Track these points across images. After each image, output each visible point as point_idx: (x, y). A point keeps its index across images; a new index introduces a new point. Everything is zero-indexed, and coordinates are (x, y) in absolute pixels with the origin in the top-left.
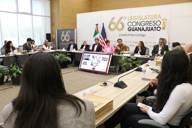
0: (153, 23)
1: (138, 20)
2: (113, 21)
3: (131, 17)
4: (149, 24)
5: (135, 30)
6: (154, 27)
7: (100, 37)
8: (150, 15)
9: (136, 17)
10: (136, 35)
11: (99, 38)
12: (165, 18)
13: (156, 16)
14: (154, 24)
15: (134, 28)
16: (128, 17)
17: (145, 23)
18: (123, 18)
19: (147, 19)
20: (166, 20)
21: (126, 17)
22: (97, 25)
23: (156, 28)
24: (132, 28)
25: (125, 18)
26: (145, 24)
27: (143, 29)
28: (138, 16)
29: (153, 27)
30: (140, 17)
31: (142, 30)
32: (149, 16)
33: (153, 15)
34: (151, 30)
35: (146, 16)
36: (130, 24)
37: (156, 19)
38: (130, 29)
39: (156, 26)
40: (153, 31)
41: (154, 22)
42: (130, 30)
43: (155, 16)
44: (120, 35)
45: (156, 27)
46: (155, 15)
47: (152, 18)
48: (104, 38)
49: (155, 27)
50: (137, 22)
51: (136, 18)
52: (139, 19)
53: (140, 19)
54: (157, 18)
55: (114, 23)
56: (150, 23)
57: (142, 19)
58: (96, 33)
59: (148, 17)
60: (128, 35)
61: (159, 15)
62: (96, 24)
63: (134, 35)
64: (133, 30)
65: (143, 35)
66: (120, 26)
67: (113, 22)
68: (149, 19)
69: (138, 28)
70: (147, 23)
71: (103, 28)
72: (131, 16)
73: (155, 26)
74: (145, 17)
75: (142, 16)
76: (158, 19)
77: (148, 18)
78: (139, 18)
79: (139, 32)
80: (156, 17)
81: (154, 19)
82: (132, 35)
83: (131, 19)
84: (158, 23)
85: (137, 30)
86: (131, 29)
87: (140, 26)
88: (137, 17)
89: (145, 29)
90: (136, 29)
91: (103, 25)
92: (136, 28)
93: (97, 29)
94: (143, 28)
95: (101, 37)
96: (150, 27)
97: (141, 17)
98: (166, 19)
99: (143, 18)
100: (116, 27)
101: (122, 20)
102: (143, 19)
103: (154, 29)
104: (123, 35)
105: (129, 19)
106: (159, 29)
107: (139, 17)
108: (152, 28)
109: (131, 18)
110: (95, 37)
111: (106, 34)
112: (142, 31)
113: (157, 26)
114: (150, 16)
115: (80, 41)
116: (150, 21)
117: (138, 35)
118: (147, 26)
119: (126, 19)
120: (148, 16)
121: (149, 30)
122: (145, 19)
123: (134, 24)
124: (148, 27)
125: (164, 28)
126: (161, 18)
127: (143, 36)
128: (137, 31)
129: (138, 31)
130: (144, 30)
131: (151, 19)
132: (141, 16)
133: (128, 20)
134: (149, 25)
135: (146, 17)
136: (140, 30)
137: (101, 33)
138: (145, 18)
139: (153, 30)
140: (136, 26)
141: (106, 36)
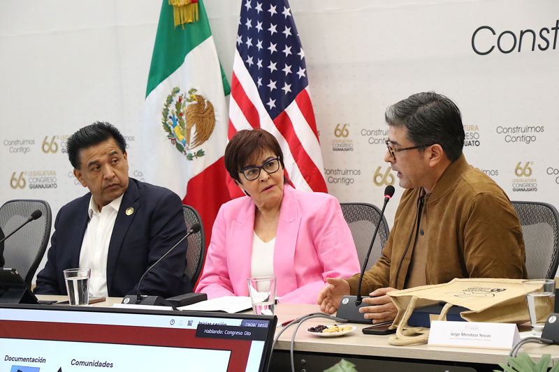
7: (233, 89)
11: (215, 95)
44: (484, 41)
48: (283, 101)
95: (237, 84)
104: (517, 45)
110: (164, 88)
111: (295, 42)
137: (242, 31)
141: (301, 73)
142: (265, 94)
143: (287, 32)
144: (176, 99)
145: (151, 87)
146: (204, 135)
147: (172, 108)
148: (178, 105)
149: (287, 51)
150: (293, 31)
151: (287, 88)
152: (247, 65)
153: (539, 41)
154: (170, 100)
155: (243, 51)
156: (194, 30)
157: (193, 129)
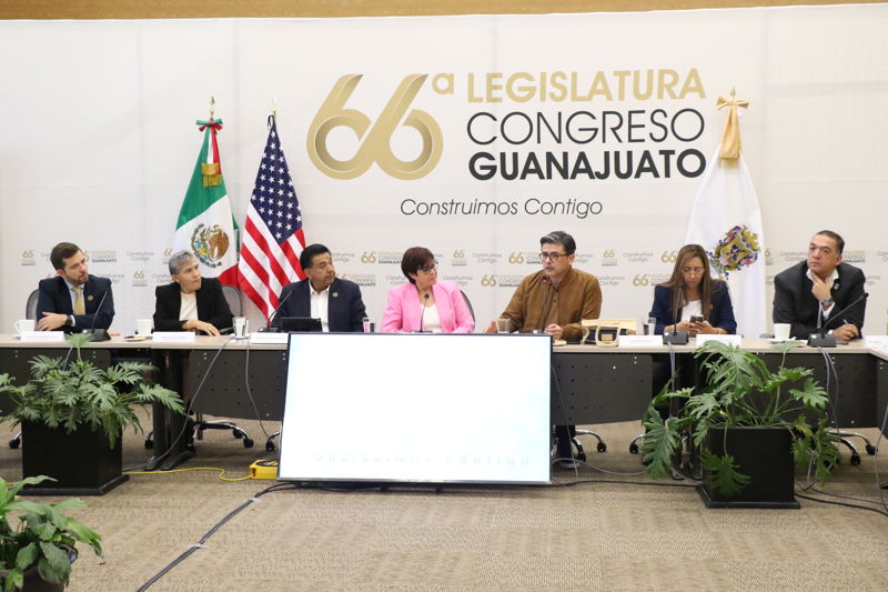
0: (650, 128)
1: (543, 98)
2: (351, 104)
3: (495, 82)
4: (623, 132)
5: (527, 171)
6: (661, 152)
7: (245, 226)
8: (628, 73)
9: (530, 78)
10: (533, 207)
11: (228, 228)
12: (733, 94)
13: (668, 79)
14: (659, 133)
15: (515, 155)
16: (471, 77)
17: (598, 124)
18: (428, 82)
19: (610, 98)
20: (745, 106)
21: (450, 78)
22: (215, 126)
23: (673, 159)
24: (503, 156)
25: (442, 83)
26: (596, 130)
27: (582, 166)
28: (543, 75)
29: (654, 149)
30: (559, 80)
31: (577, 170)
32: (622, 75)
33: (650, 73)
34: (641, 169)
35: (600, 76)
36: (484, 128)
37: (673, 96)
38: (483, 168)
39: (671, 143)
40: (656, 175)
41: (659, 117)
42: (486, 172)
43: (664, 80)
44: (409, 207)
45: (673, 152)
46: (662, 73)
47: (643, 90)
48: (286, 234)
49: (667, 154)
50: (540, 115)
51: (532, 90)
52: (552, 95)
53: (558, 93)
54: (677, 90)
55: (356, 121)
56: (630, 127)
57: (575, 98)
58: (203, 191)
59: (613, 83)
60: (475, 208)
61: (694, 73)
62: (207, 120)
63: (520, 208)
64: (510, 171)
65: (583, 208)
66: (407, 144)
67: (346, 107)
68: (621, 97)
69: (550, 157)
70: (612, 121)
71: (268, 150)
72: (496, 76)
73: (665, 146)
74: (595, 84)
75: (574, 75)
76: (682, 96)
77: (614, 91)
78: (550, 88)
79: (557, 188)
80: (669, 87)
81: (660, 96)
82: (504, 208)
83: (496, 94)
84: (687, 126)
85: (538, 170)
86: (497, 162)
87: (559, 141)
88: (537, 83)
89: (598, 166)
90: (532, 166)
91: (274, 129)
92: (532, 157)
93: (217, 159)
94: (582, 156)
95: (249, 222)
96: (630, 154)
97: (568, 83)
98: (741, 97)
99: (583, 90)
100: (376, 151)
101: (424, 101)
102: (579, 94)
103: (659, 162)
104: (429, 210)
105: (480, 90)
106: (691, 163)
107: (554, 84)
108: (647, 155)
109: (491, 87)
110: (191, 225)
111: (294, 200)
112: (573, 177)
113: (680, 147)
114: (629, 80)
115: (28, 254)
116: (630, 113)
117: (547, 208)
118: (612, 145)
119: (450, 89)
120: (616, 73)
121: (624, 170)
122: (595, 97)
123: (517, 129)
124: (617, 154)
125: (731, 161)
126: (703, 95)
127: (587, 210)
128: (542, 177)
129: (549, 177)
130: (588, 170)
131: (637, 95)
132: (569, 77)
133: (472, 99)
134: (624, 136)
135: (605, 84)
136: (564, 173)
137: (256, 192)
138: (594, 91)
139: (653, 169)
140: (531, 146)
141: (299, 219)
142: (273, 230)
143: (290, 195)
144: (201, 230)
145: (180, 224)
146: (221, 253)
147: (198, 236)
148: (202, 235)
149: (290, 206)
150: (294, 194)
151: (289, 227)
152: (259, 213)
153: (441, 209)
154: (196, 231)
155: (256, 204)
156: (217, 191)
157: (216, 250)
